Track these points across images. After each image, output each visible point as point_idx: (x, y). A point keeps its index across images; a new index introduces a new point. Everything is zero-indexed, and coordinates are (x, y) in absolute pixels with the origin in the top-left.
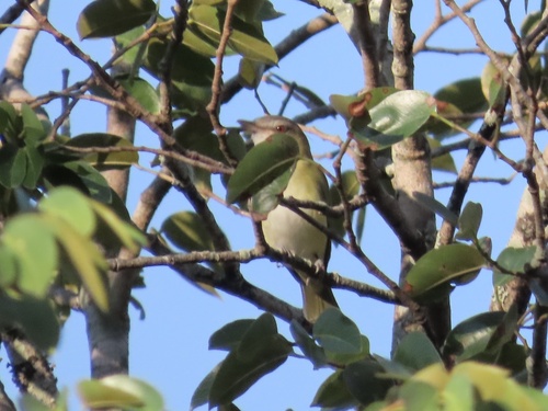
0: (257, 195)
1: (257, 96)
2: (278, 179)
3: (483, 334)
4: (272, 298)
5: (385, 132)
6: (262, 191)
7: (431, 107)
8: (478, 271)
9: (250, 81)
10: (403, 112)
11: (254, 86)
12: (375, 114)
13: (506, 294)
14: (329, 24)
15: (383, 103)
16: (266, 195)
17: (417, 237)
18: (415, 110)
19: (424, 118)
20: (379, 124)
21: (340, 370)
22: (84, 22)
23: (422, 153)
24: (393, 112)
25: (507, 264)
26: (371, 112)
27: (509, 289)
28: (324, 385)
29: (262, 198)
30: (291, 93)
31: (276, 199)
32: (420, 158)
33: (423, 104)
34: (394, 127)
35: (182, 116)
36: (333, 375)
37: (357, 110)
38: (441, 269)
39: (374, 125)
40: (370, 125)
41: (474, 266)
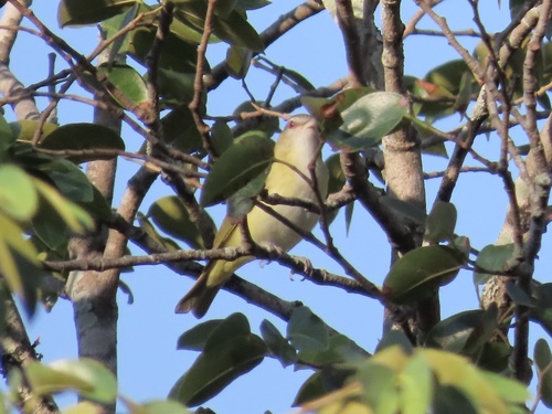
0: (232, 198)
1: (245, 86)
2: (253, 181)
3: (463, 334)
4: (261, 291)
5: (358, 135)
6: (237, 194)
7: (403, 108)
8: (456, 272)
9: (237, 70)
10: (376, 114)
11: (241, 75)
12: (348, 115)
13: (497, 287)
14: (315, 11)
15: (354, 105)
16: (241, 198)
17: (405, 232)
18: (388, 112)
19: (397, 120)
20: (351, 126)
21: (320, 371)
22: (64, 9)
23: (413, 144)
24: (365, 114)
25: (488, 263)
26: (344, 114)
27: (500, 283)
28: (305, 384)
29: (238, 200)
30: (279, 78)
31: (251, 202)
32: (410, 149)
33: (395, 106)
34: (367, 129)
35: (169, 106)
36: (314, 375)
37: (329, 112)
38: (419, 271)
39: (346, 128)
40: (341, 128)
41: (453, 266)
